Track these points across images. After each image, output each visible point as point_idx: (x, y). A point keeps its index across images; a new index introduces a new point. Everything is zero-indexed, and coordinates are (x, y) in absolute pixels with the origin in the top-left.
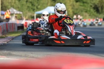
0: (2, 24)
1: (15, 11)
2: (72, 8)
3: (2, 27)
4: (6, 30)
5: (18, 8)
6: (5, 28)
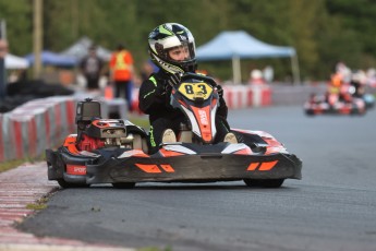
0: (52, 105)
2: (316, 37)
3: (51, 118)
4: (66, 127)
6: (64, 121)
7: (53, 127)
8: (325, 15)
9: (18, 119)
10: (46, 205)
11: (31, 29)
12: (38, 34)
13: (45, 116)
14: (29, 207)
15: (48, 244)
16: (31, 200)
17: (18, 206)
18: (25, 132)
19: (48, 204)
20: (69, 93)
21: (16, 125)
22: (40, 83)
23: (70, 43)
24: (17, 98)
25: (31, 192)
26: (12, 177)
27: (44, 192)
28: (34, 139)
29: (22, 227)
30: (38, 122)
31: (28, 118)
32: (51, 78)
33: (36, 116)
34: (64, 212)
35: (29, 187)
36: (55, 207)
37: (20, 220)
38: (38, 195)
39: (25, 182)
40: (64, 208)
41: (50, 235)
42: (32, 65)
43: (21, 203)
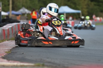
0: (14, 25)
1: (27, 11)
2: (87, 8)
4: (17, 31)
5: (30, 7)
7: (14, 31)
8: (90, 2)
9: (4, 29)
10: (10, 52)
11: (9, 5)
12: (11, 6)
13: (12, 28)
14: (6, 52)
15: (11, 62)
16: (7, 51)
17: (3, 52)
18: (6, 32)
19: (11, 52)
20: (19, 22)
21: (4, 30)
22: (11, 19)
23: (20, 9)
24: (4, 23)
25: (7, 48)
26: (2, 44)
27: (11, 48)
28: (9, 34)
29: (4, 58)
30: (10, 30)
31: (7, 28)
32: (14, 18)
33: (9, 28)
34: (16, 54)
35: (6, 47)
36: (13, 52)
37: (3, 56)
38: (9, 49)
39: (5, 46)
40: (16, 53)
41: (11, 60)
42: (9, 14)
43: (4, 51)
